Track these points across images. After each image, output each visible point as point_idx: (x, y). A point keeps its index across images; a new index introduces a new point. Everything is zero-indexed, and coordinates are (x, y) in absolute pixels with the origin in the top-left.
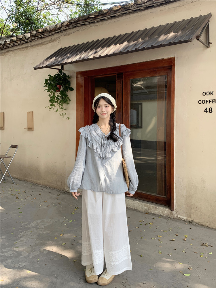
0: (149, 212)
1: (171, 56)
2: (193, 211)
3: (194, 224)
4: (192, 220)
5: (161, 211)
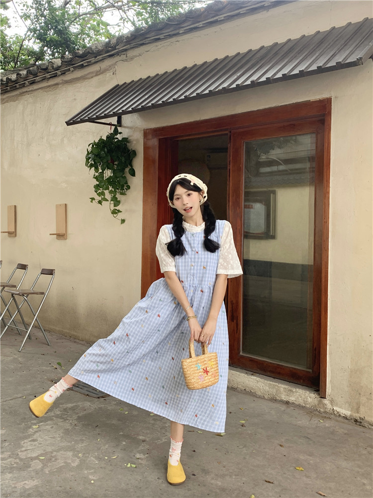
0: (278, 398)
3: (366, 425)
4: (362, 417)
5: (301, 397)
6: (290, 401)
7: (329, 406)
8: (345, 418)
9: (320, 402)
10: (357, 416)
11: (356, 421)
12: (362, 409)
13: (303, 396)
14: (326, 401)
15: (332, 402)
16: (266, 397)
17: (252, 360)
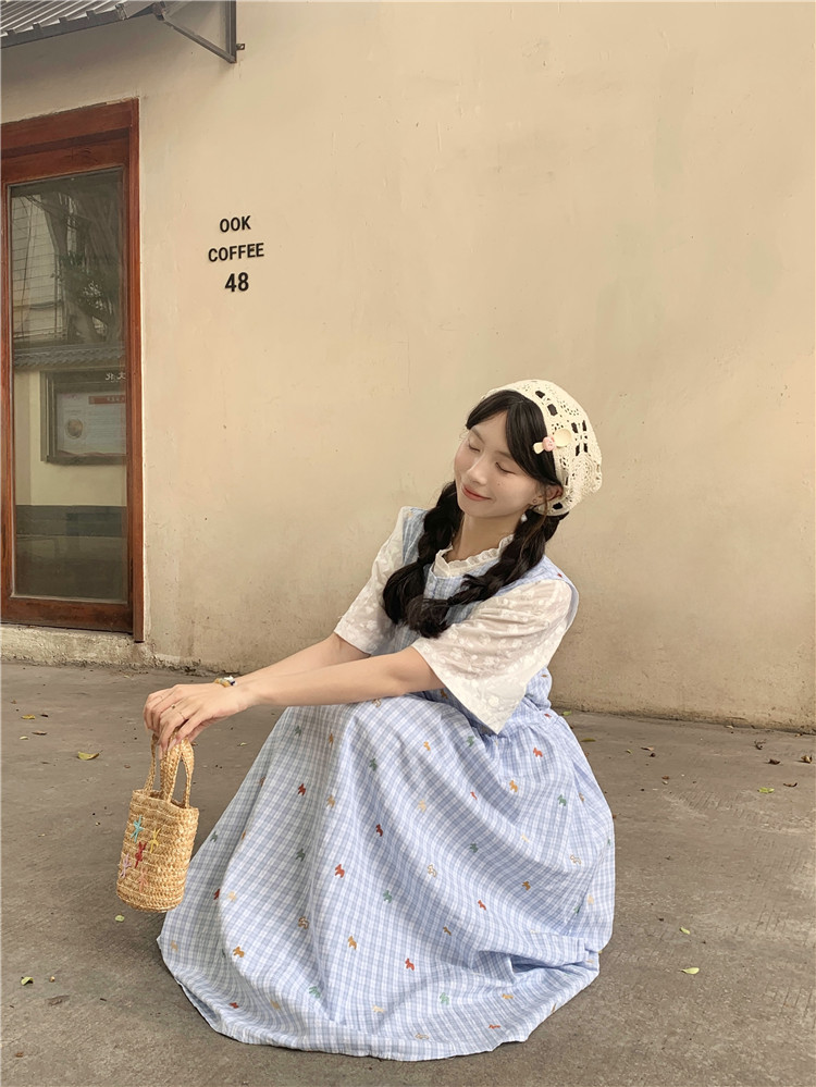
0: (68, 659)
1: (128, 95)
2: (198, 629)
3: (200, 672)
4: (197, 661)
5: (105, 649)
6: (89, 660)
7: (148, 654)
8: (172, 668)
9: (135, 650)
10: (189, 661)
11: (188, 670)
12: (197, 648)
13: (108, 646)
14: (143, 647)
15: (153, 646)
16: (50, 662)
17: (30, 603)
